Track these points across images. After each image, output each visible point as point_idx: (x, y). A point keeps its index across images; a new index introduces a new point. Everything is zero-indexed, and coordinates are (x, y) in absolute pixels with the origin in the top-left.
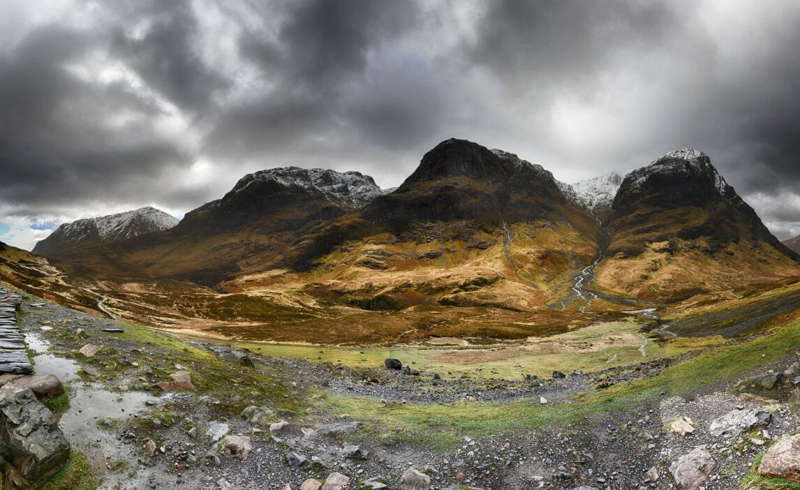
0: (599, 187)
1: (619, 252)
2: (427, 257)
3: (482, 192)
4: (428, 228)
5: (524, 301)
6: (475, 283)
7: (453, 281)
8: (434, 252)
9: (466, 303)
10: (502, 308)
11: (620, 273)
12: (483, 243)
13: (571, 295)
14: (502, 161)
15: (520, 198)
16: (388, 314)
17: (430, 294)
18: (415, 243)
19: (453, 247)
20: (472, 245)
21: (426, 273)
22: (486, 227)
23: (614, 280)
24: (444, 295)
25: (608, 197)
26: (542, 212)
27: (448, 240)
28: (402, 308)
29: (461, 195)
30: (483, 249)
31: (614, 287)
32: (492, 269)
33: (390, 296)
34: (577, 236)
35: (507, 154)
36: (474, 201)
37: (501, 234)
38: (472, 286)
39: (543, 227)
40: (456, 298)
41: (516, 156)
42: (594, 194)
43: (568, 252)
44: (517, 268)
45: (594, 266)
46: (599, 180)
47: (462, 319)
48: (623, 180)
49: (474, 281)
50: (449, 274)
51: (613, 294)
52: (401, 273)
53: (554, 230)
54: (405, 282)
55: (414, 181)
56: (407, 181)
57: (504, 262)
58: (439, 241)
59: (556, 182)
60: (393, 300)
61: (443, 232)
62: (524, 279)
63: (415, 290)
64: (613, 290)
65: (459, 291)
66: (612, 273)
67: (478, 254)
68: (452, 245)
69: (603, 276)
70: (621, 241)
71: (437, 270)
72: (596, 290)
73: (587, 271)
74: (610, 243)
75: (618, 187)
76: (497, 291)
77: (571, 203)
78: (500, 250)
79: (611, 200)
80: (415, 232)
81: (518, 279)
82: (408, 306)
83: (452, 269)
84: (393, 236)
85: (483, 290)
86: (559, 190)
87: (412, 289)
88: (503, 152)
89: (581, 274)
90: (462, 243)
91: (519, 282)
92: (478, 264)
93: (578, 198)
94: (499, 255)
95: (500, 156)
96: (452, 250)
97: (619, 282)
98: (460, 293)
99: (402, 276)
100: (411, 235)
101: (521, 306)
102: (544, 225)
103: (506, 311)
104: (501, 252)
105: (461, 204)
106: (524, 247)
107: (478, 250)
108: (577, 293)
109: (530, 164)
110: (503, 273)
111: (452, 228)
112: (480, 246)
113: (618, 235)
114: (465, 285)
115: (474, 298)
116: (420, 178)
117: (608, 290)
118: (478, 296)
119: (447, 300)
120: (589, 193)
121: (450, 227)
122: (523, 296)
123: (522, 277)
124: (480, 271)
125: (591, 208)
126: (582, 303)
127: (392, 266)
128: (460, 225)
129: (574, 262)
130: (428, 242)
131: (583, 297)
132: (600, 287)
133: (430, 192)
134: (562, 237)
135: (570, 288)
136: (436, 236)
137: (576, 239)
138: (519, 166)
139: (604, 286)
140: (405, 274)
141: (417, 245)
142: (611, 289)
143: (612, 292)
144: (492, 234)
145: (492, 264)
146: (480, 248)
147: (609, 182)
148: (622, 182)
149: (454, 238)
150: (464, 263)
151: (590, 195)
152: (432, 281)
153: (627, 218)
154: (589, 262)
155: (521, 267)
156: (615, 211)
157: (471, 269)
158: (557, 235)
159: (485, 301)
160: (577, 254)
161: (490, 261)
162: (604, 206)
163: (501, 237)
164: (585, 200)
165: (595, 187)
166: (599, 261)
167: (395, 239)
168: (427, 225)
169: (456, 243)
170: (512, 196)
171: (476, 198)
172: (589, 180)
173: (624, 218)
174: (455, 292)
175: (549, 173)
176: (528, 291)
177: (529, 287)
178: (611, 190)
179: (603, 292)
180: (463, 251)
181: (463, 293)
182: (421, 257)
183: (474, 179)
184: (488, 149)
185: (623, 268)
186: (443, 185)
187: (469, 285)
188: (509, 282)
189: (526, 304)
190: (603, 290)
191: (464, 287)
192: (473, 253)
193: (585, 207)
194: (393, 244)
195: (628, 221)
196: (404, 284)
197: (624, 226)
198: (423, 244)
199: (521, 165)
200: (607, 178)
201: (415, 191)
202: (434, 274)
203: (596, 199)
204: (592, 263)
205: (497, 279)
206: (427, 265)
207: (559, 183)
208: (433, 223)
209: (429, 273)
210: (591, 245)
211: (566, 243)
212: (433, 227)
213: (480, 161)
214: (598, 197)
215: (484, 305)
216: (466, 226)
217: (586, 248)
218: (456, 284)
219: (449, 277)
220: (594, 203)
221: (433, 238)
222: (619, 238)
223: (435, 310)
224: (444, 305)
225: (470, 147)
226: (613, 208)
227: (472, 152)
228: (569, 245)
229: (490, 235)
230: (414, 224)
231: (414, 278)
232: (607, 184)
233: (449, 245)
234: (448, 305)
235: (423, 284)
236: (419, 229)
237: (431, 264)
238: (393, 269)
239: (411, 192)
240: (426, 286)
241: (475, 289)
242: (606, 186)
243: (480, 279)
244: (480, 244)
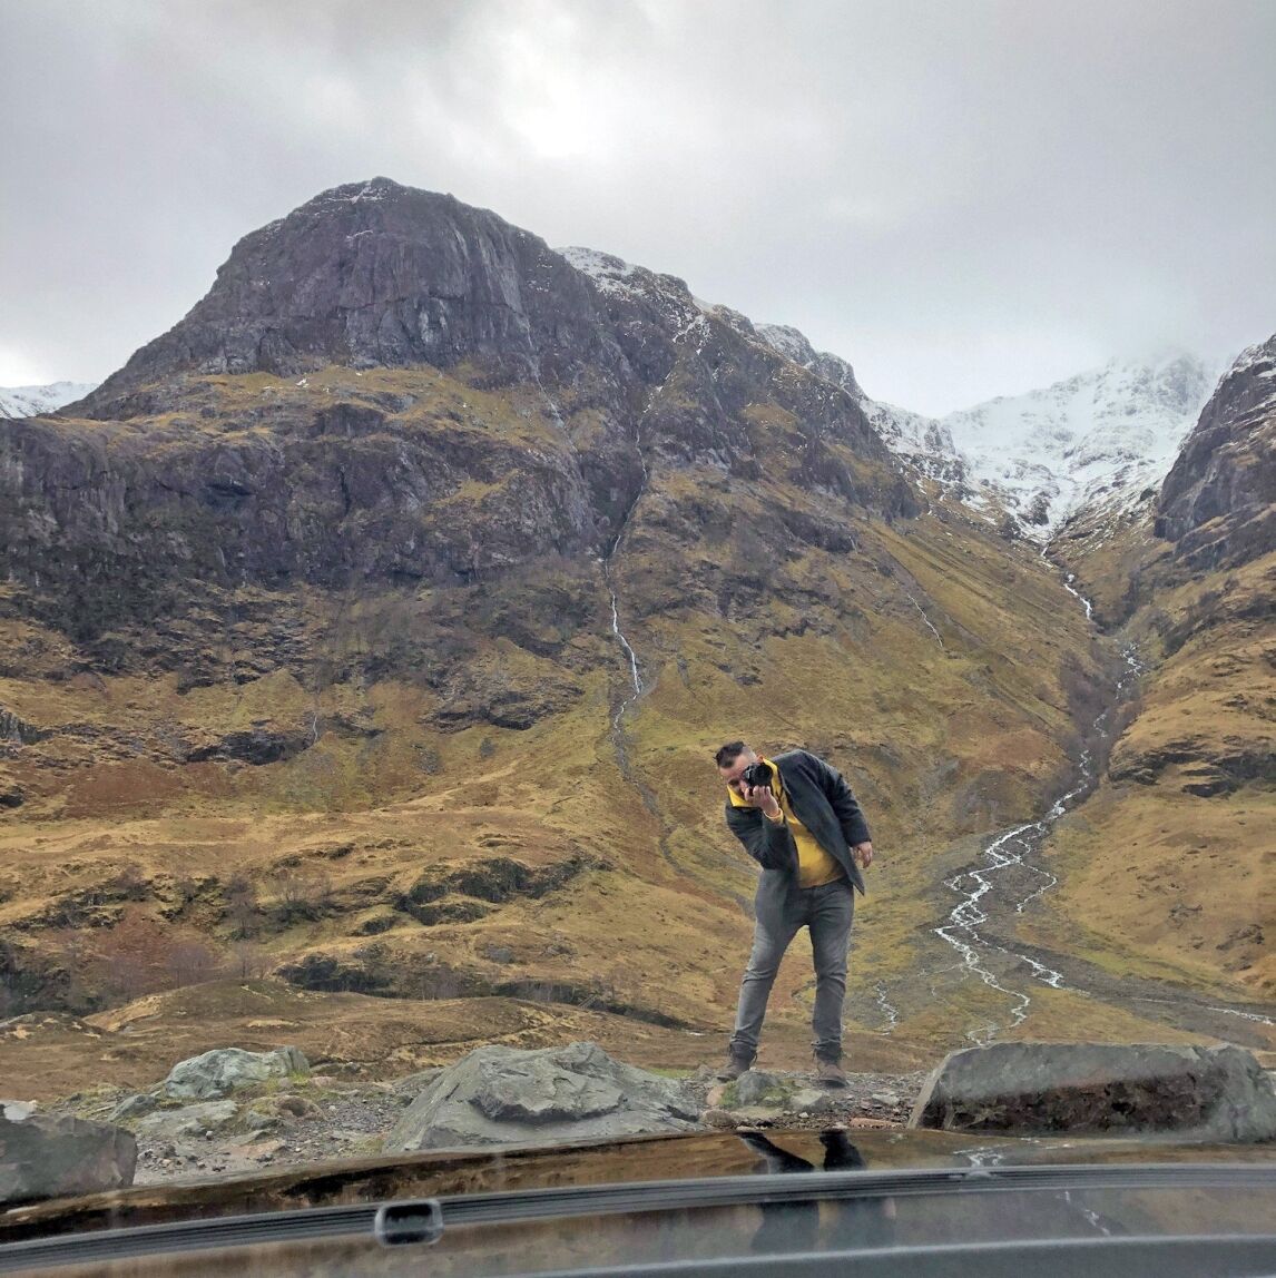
0: (1083, 420)
1: (1184, 759)
2: (234, 755)
3: (517, 456)
4: (242, 611)
5: (697, 978)
6: (471, 884)
7: (363, 873)
8: (271, 729)
9: (425, 980)
10: (595, 1006)
11: (1187, 867)
12: (513, 697)
13: (928, 962)
14: (616, 310)
15: (691, 488)
16: (21, 1033)
17: (242, 935)
18: (169, 680)
19: (367, 712)
20: (460, 706)
21: (226, 832)
22: (531, 625)
23: (1152, 900)
24: (314, 937)
25: (1131, 478)
26: (796, 557)
27: (345, 678)
28: (94, 1005)
29: (412, 456)
30: (516, 726)
31: (1152, 937)
32: (548, 821)
33: (30, 942)
34: (964, 676)
35: (640, 276)
36: (473, 490)
37: (600, 660)
38: (455, 899)
39: (799, 632)
40: (375, 954)
41: (679, 285)
42: (1059, 466)
43: (920, 756)
44: (669, 820)
45: (1049, 826)
46: (1088, 393)
47: (404, 1054)
48: (1214, 385)
49: (463, 875)
50: (342, 839)
51: (1147, 971)
52: (94, 830)
53: (850, 646)
54: (117, 872)
55: (181, 366)
56: (146, 359)
57: (611, 792)
58: (299, 678)
59: (869, 411)
60: (48, 963)
61: (322, 635)
62: (701, 871)
63: (167, 915)
64: (1149, 950)
65: (392, 923)
66: (1145, 865)
67: (488, 751)
68: (363, 701)
69: (1093, 874)
70: (1197, 701)
71: (285, 818)
72: (1057, 948)
73: (1011, 848)
74: (1141, 709)
75: (1188, 423)
76: (567, 921)
77: (938, 509)
78: (592, 732)
79: (1147, 494)
80: (176, 625)
81: (669, 873)
82: (125, 995)
83: (360, 818)
84: (54, 638)
85: (507, 920)
86: (879, 450)
87: (153, 909)
88: (618, 264)
89: (982, 863)
90: (413, 692)
91: (679, 887)
92: (488, 796)
93: (975, 486)
94: (588, 757)
95: (605, 286)
96: (362, 723)
97: (1182, 915)
98: (395, 932)
99: (101, 844)
100: (155, 641)
101: (680, 1000)
102: (805, 624)
103: (614, 1021)
104: (599, 742)
105: (412, 504)
106: (702, 721)
107: (491, 728)
108: (959, 956)
109: (744, 323)
110: (606, 843)
111: (364, 619)
112: (500, 711)
113: (1179, 671)
114: (422, 892)
115: (463, 957)
116: (213, 352)
117: (1120, 949)
118: (486, 950)
119: (332, 964)
120: (1033, 460)
121: (357, 610)
122: (694, 956)
123: (689, 865)
124: (493, 829)
125: (1041, 533)
126: (983, 1007)
127: (47, 793)
128: (405, 605)
129: (946, 803)
130: (241, 680)
131: (988, 977)
132: (1076, 932)
133: (263, 431)
134: (887, 680)
135: (925, 927)
136: (280, 650)
137: (959, 693)
138: (696, 334)
139: (1102, 927)
140: (115, 833)
141: (183, 690)
142: (1135, 948)
143: (1145, 959)
144: (556, 659)
145: (552, 796)
146: (499, 722)
147: (1139, 402)
148: (1208, 396)
149: (376, 669)
150: (419, 789)
151: (1035, 468)
152: (255, 872)
153: (1231, 585)
154: (1024, 804)
155: (688, 817)
156: (1166, 546)
157: (450, 818)
158: (864, 672)
159: (512, 973)
160: (963, 763)
161: (544, 784)
162: (1107, 522)
163: (601, 675)
164: (1010, 496)
165: (1067, 427)
166: (1079, 801)
167: (64, 650)
168: (240, 596)
169: (386, 693)
170: (655, 481)
171: (487, 478)
172: (1036, 395)
173: (1214, 581)
174: (372, 928)
175: (836, 367)
176: (716, 932)
177: (723, 913)
178: (1148, 438)
179: (1095, 957)
180: (417, 734)
181: (408, 935)
182: (204, 755)
183: (477, 385)
184: (551, 246)
185: (1200, 842)
186: (327, 403)
187: (439, 891)
188: (629, 886)
189: (706, 990)
190: (1093, 947)
191: (415, 905)
192: (466, 742)
193: (1008, 530)
194: (56, 677)
195: (1235, 596)
196: (111, 883)
197: (1212, 622)
198: (215, 690)
199: (707, 332)
200: (1130, 377)
201: (183, 416)
202: (267, 837)
203: (1067, 487)
204: (1041, 811)
205: (574, 867)
206: (233, 792)
207: (884, 415)
208: (271, 587)
209: (240, 830)
210: (1031, 720)
211: (906, 707)
212: (269, 607)
213: (513, 300)
214: (1083, 476)
215: (510, 990)
216: (437, 615)
217: (1006, 737)
218: (378, 887)
219: (342, 853)
220: (1057, 512)
221: (267, 662)
222: (1188, 687)
223: (267, 1014)
224: (316, 987)
225: (464, 230)
226: (1160, 530)
227: (473, 250)
228: (924, 720)
229: (546, 663)
230: (171, 587)
231: (164, 855)
232: (1131, 412)
233: (349, 700)
234: (336, 986)
235: (212, 883)
236: (195, 613)
237: (253, 787)
238: (54, 803)
239: (161, 421)
240: (227, 893)
241: (470, 914)
242: (1125, 420)
243: (495, 865)
244: (499, 700)
